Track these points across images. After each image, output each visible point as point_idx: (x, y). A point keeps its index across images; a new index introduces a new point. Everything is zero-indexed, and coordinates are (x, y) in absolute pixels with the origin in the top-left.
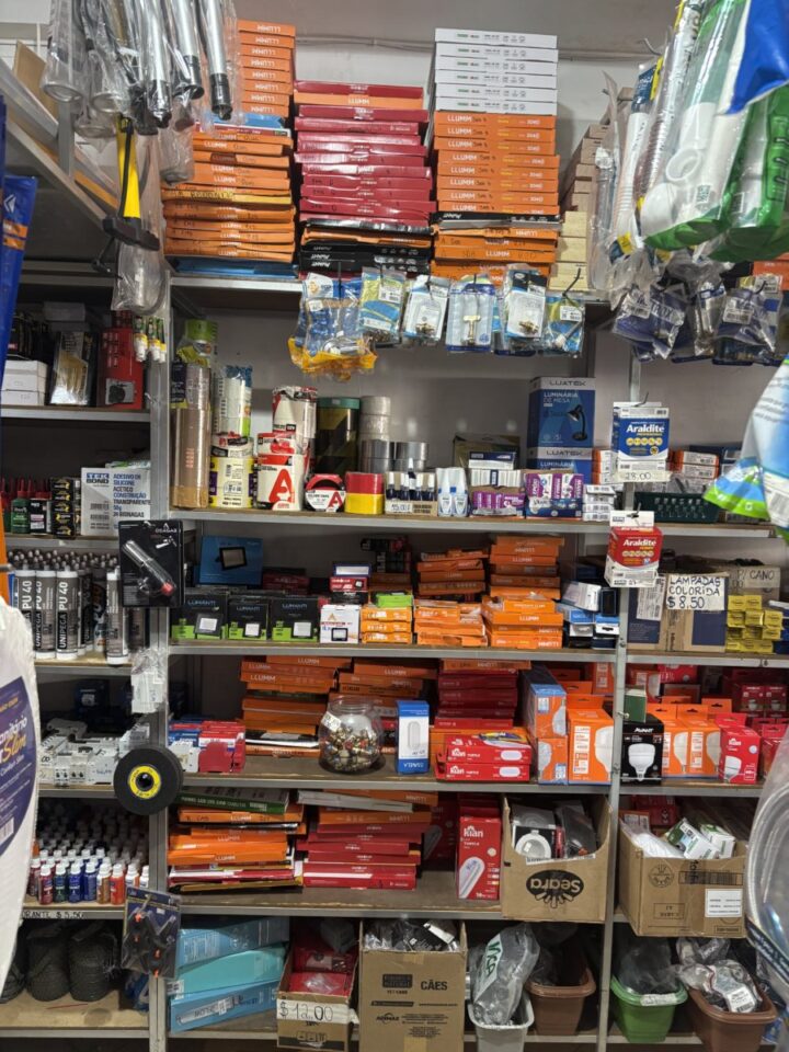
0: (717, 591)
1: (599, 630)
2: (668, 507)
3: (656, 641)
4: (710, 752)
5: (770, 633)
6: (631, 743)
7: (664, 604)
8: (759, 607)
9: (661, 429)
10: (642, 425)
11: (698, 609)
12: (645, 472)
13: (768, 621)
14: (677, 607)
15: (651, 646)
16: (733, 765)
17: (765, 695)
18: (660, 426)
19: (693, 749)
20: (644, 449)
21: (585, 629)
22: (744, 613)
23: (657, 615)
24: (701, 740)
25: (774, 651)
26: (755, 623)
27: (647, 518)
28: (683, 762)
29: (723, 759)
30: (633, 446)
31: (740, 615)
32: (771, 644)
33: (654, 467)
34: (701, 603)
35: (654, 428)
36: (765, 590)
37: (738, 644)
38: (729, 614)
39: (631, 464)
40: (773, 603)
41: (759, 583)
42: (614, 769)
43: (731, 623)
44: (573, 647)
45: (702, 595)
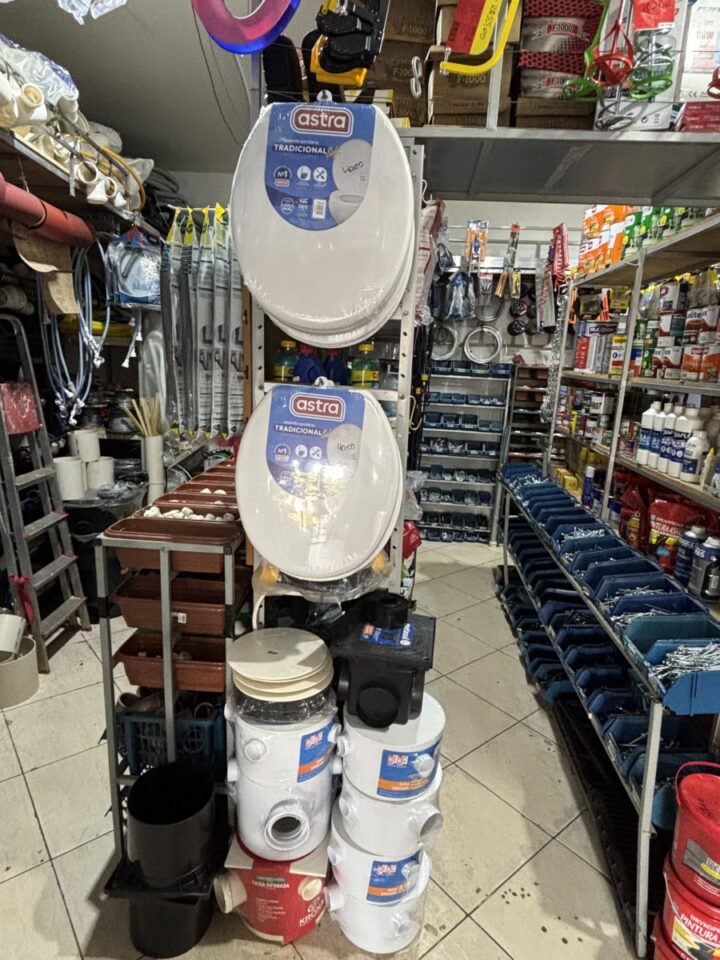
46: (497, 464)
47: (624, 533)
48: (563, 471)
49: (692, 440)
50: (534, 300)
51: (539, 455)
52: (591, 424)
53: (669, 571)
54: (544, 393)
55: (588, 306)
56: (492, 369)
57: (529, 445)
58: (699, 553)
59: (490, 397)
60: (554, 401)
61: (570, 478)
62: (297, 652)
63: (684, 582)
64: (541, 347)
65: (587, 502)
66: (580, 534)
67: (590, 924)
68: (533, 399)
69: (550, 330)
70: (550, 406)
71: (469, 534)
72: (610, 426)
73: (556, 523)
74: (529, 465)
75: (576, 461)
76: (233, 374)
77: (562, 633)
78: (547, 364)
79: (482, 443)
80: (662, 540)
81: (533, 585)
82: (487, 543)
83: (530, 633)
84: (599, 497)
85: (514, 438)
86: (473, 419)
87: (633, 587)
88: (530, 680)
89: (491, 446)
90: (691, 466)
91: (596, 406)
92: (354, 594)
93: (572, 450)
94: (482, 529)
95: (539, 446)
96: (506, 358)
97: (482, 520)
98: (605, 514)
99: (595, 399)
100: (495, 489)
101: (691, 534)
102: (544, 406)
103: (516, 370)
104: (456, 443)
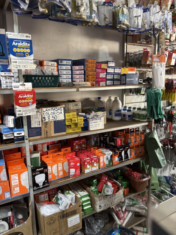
0: (61, 113)
1: (16, 135)
2: (38, 81)
3: (41, 135)
4: (65, 169)
5: (80, 125)
6: (35, 175)
7: (42, 120)
8: (76, 116)
9: (29, 45)
10: (20, 42)
11: (55, 120)
12: (25, 65)
13: (79, 121)
14: (47, 121)
15: (39, 137)
16: (73, 171)
17: (80, 143)
18: (28, 43)
19: (59, 169)
20: (22, 54)
21: (10, 135)
22: (71, 119)
23: (39, 125)
24: (62, 165)
25: (82, 130)
26: (75, 122)
27: (29, 86)
28: (56, 175)
29: (69, 170)
30: (17, 52)
31: (70, 120)
32: (81, 128)
33: (28, 62)
34: (56, 118)
35: (25, 44)
36: (77, 110)
37: (70, 130)
38: (66, 120)
39: (17, 61)
40: (80, 114)
41: (75, 108)
42: (30, 187)
43: (67, 123)
44: (6, 143)
45: (56, 115)
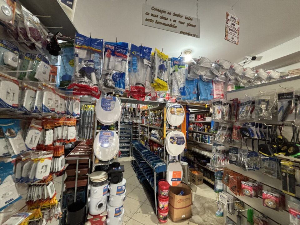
46: (130, 141)
47: (151, 150)
48: (142, 141)
49: (157, 135)
50: (135, 112)
51: (138, 138)
52: (145, 133)
53: (156, 154)
54: (138, 127)
55: (143, 114)
56: (129, 123)
57: (136, 137)
58: (159, 151)
59: (129, 128)
60: (139, 129)
61: (143, 142)
62: (102, 174)
63: (158, 155)
64: (137, 119)
65: (145, 146)
66: (145, 151)
67: (150, 213)
68: (136, 128)
69: (138, 117)
70: (139, 130)
71: (126, 155)
72: (148, 133)
73: (141, 150)
74: (136, 140)
75: (143, 139)
76: (91, 129)
77: (143, 168)
78: (138, 122)
79: (127, 137)
80: (155, 150)
81: (138, 162)
82: (129, 157)
83: (138, 171)
84: (147, 144)
85: (133, 136)
86: (125, 132)
87: (152, 157)
88: (138, 179)
89: (129, 137)
90: (158, 139)
91: (146, 130)
92: (111, 163)
93: (143, 137)
94: (128, 154)
95: (137, 137)
96: (131, 121)
97: (128, 152)
98: (148, 147)
99: (145, 129)
100: (130, 145)
101: (158, 148)
102: (138, 130)
103: (133, 123)
104: (123, 137)
